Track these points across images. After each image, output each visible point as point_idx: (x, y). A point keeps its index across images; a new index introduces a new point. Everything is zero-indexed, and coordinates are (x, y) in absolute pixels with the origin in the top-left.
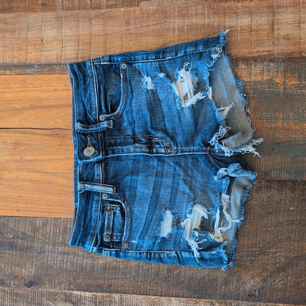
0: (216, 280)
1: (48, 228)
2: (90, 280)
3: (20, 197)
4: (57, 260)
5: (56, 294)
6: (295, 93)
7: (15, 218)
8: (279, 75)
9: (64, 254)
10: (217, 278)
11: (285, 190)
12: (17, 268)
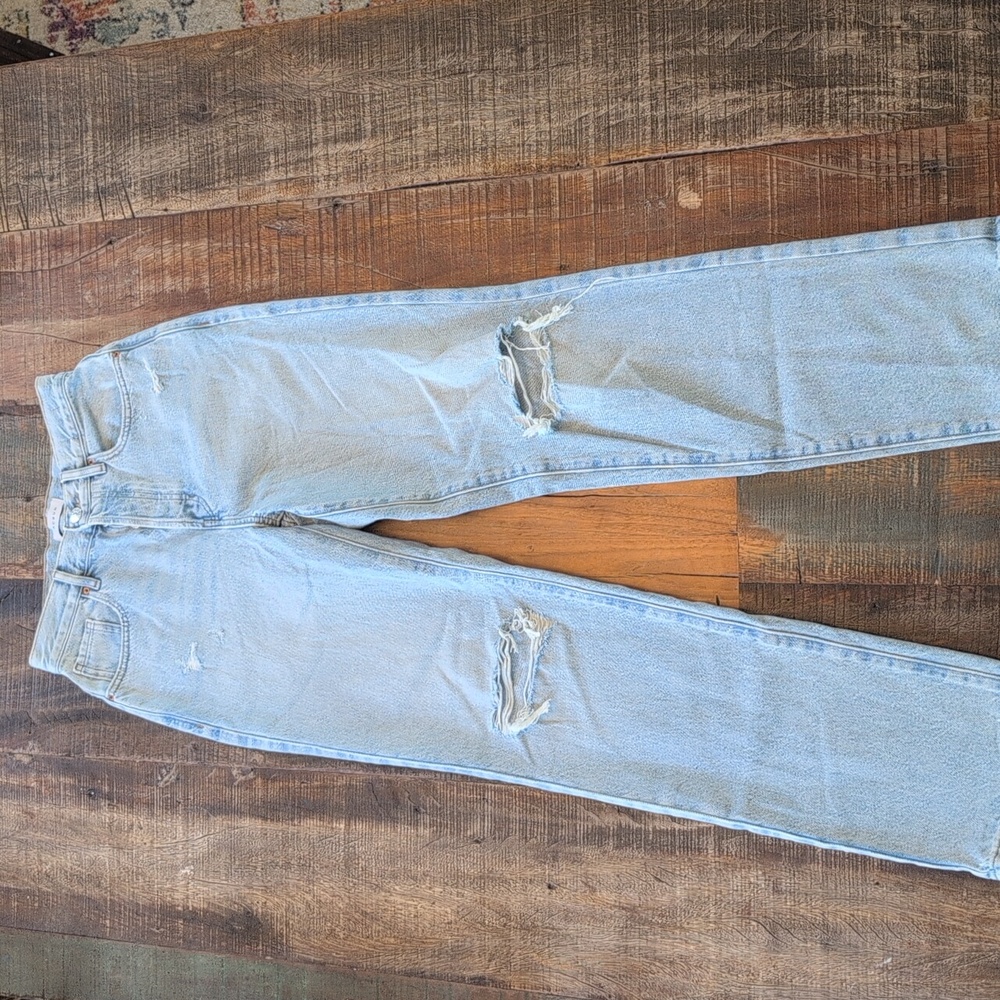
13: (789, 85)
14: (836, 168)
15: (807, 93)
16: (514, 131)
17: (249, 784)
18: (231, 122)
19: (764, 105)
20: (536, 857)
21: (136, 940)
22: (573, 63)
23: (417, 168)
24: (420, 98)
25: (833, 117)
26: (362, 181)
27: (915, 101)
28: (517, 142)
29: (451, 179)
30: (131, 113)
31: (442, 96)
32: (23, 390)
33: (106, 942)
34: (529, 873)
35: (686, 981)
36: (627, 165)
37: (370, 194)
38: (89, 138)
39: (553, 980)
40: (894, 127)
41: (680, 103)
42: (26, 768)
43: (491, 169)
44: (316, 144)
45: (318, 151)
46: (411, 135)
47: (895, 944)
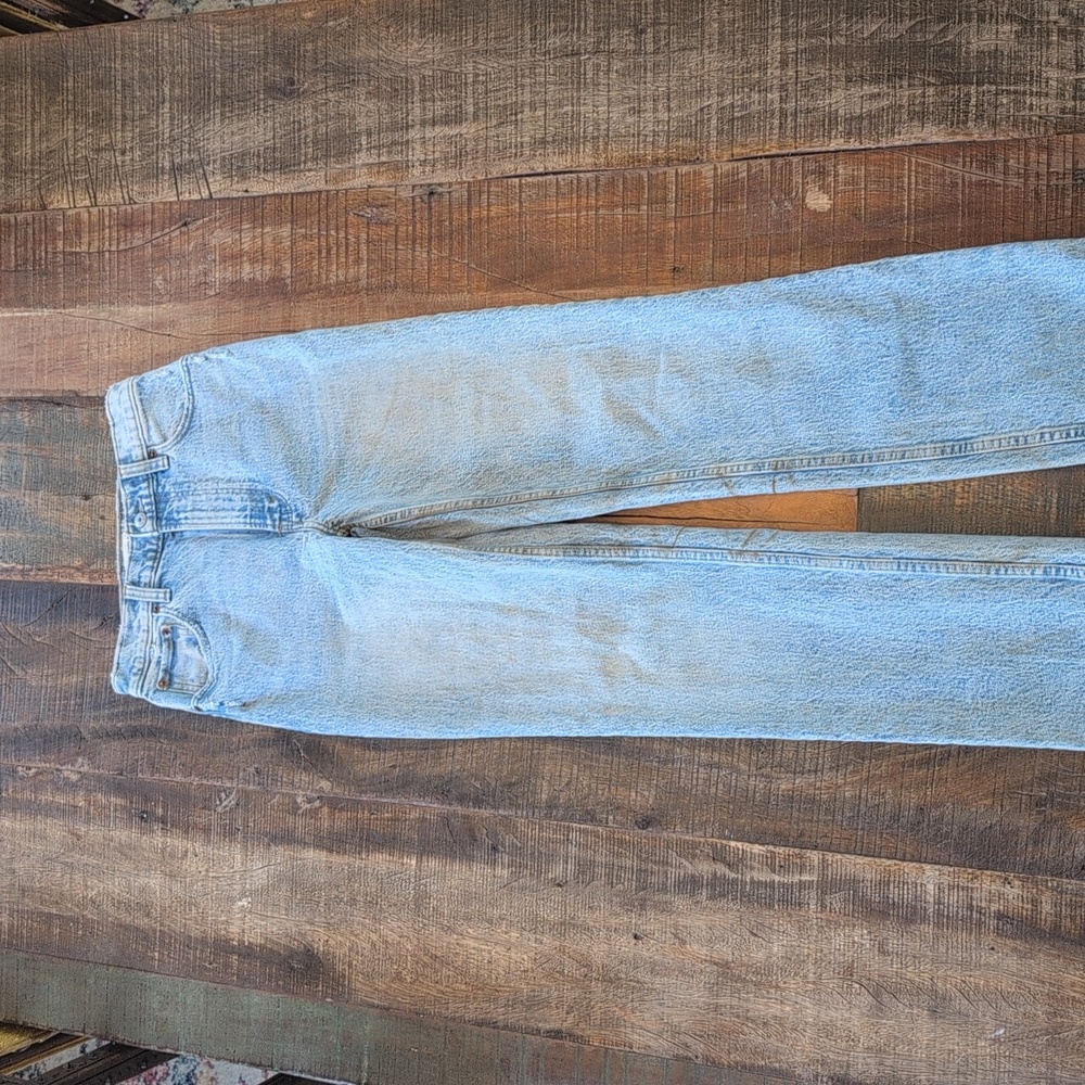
0: (1016, 832)
2: (762, 820)
4: (697, 779)
5: (695, 845)
9: (711, 766)
10: (1018, 829)
12: (620, 789)
13: (933, 81)
14: (980, 173)
15: (953, 90)
16: (630, 120)
17: (314, 813)
18: (321, 99)
19: (905, 101)
20: (622, 905)
21: (188, 976)
22: (697, 49)
23: (521, 155)
24: (528, 80)
25: (979, 117)
26: (461, 168)
27: (1070, 104)
28: (632, 131)
29: (558, 169)
30: (212, 84)
31: (551, 79)
32: (85, 379)
33: (154, 975)
34: (613, 921)
35: (779, 1045)
36: (751, 162)
37: (469, 182)
38: (166, 110)
39: (636, 1037)
40: (1046, 131)
41: (812, 95)
42: (74, 786)
43: (602, 160)
44: (413, 126)
45: (414, 134)
46: (516, 120)
47: (1009, 1013)
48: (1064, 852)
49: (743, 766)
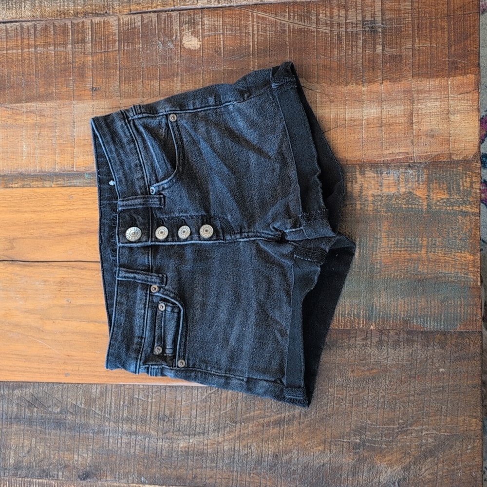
0: (340, 468)
1: (107, 398)
2: (167, 469)
3: (68, 356)
4: (121, 443)
6: (443, 210)
7: (62, 384)
8: (421, 186)
9: (130, 433)
10: (342, 466)
11: (432, 344)
12: (66, 453)
14: (301, 23)
29: (6, 20)
36: (144, 15)
43: (38, 13)
48: (372, 480)
49: (153, 433)
